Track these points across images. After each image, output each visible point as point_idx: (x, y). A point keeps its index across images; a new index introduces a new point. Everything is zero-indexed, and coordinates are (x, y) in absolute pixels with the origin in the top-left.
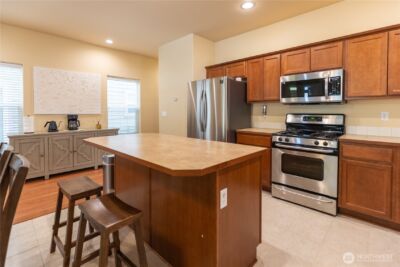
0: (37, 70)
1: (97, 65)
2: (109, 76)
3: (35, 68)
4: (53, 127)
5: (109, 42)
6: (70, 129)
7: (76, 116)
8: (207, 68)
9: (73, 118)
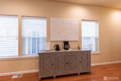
0: (51, 19)
2: (82, 20)
3: (51, 18)
4: (57, 48)
6: (65, 49)
7: (68, 42)
9: (66, 43)
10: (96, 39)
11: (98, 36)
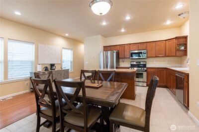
0: (39, 45)
1: (59, 43)
2: (63, 48)
4: (46, 69)
5: (67, 35)
7: (54, 64)
8: (104, 47)
9: (52, 65)
10: (71, 62)
11: (72, 60)
